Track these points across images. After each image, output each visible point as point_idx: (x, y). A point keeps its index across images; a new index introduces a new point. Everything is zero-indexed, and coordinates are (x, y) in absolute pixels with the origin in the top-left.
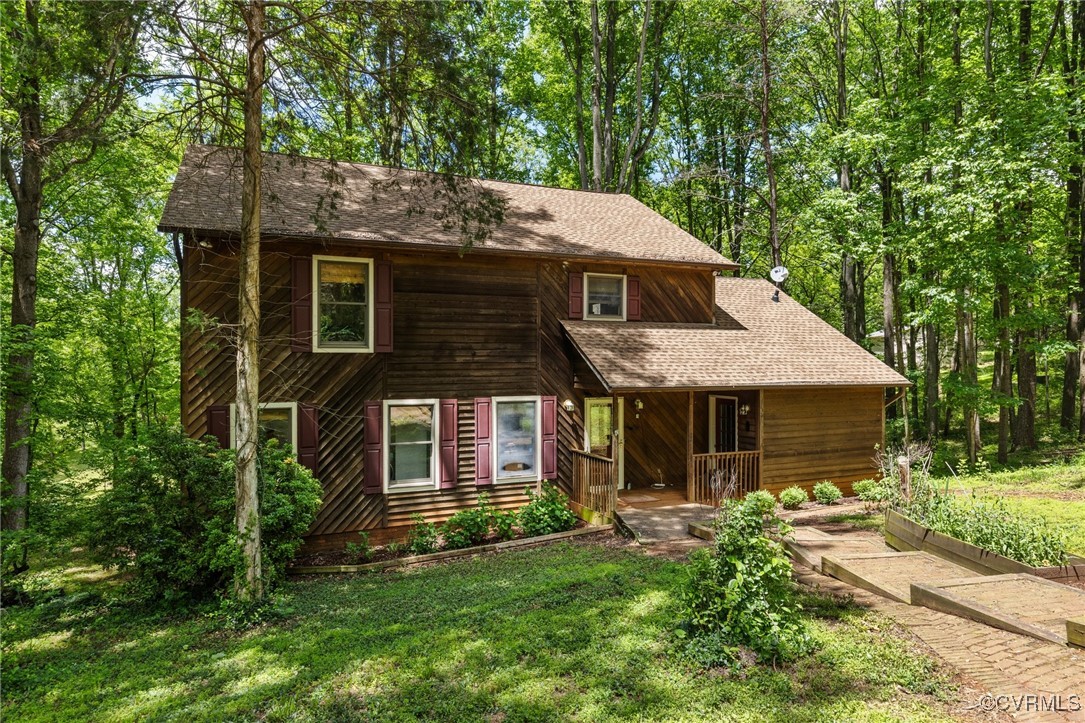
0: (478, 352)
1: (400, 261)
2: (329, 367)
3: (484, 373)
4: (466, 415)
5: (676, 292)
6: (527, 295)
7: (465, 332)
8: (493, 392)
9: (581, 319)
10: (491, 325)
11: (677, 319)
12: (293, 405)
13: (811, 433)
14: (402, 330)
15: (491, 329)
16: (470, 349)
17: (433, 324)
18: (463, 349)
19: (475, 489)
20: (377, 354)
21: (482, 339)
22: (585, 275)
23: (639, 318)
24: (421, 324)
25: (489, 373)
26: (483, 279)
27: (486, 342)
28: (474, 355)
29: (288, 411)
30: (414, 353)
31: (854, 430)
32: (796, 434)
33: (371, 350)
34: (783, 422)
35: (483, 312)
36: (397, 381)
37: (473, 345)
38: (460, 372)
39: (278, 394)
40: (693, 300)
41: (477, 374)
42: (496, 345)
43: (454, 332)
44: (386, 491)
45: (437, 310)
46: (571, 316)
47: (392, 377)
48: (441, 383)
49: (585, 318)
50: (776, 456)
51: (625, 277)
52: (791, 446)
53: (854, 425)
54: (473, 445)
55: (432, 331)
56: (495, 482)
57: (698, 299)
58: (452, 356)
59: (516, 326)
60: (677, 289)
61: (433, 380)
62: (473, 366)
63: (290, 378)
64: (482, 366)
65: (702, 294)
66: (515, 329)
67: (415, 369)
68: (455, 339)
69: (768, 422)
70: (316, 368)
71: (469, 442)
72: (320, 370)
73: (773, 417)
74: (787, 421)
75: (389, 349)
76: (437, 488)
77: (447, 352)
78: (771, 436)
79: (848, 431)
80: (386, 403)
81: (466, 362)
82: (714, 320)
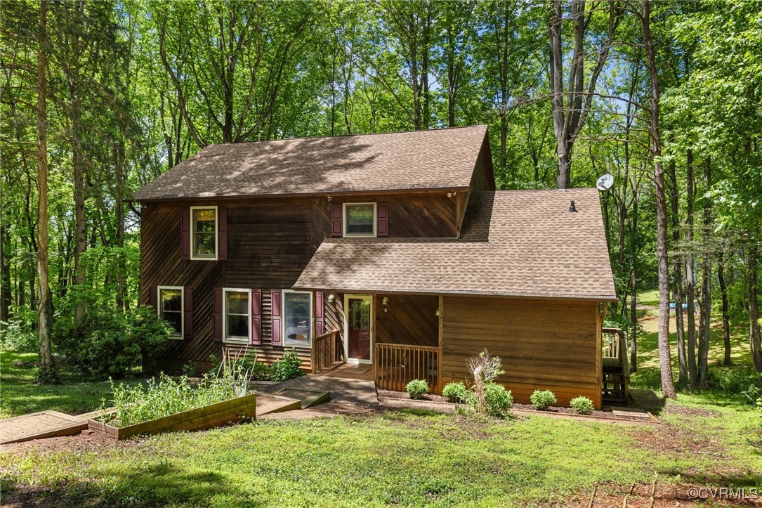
0: (274, 260)
1: (231, 206)
2: (198, 268)
3: (278, 274)
4: (267, 300)
5: (421, 213)
6: (304, 222)
7: (265, 247)
8: (283, 286)
9: (341, 237)
10: (281, 242)
11: (422, 234)
12: (182, 288)
13: (498, 338)
14: (232, 247)
15: (282, 245)
16: (270, 258)
17: (248, 243)
18: (265, 258)
19: (272, 348)
20: (220, 262)
21: (276, 251)
22: (344, 205)
23: (386, 234)
24: (242, 243)
25: (280, 274)
26: (277, 213)
27: (278, 254)
28: (271, 262)
29: (180, 291)
30: (239, 260)
32: (479, 338)
33: (216, 259)
34: (464, 325)
35: (277, 234)
36: (229, 277)
37: (271, 256)
38: (263, 273)
39: (176, 282)
40: (438, 218)
41: (273, 274)
42: (285, 256)
43: (260, 247)
44: (224, 341)
45: (250, 234)
46: (334, 234)
47: (226, 274)
48: (252, 280)
49: (344, 235)
50: (457, 354)
51: (375, 204)
52: (473, 348)
53: (555, 336)
54: (270, 319)
55: (248, 247)
56: (284, 345)
57: (443, 217)
58: (259, 263)
59: (297, 242)
60: (422, 210)
61: (248, 277)
62: (271, 269)
63: (181, 273)
64: (276, 269)
65: (447, 212)
66: (296, 245)
67: (238, 270)
68: (260, 252)
70: (192, 269)
71: (268, 317)
72: (194, 269)
73: (454, 320)
74: (473, 325)
75: (225, 258)
76: (250, 344)
77: (256, 260)
78: (451, 336)
80: (225, 290)
81: (267, 267)
82: (458, 234)
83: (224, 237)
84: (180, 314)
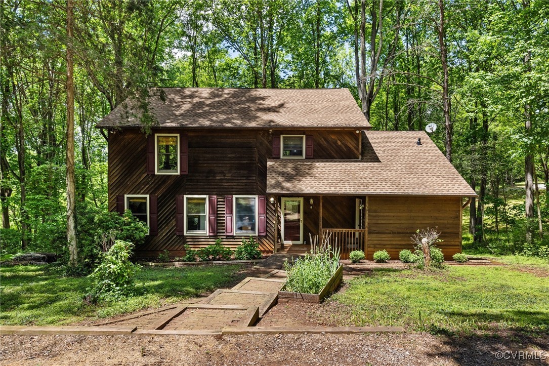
0: (227, 175)
1: (191, 134)
2: (162, 180)
3: (229, 184)
4: (221, 203)
5: (336, 143)
6: (251, 147)
7: (220, 165)
8: (234, 193)
9: (279, 158)
10: (233, 162)
11: (336, 157)
12: (148, 196)
13: (403, 222)
14: (191, 165)
15: (233, 163)
16: (223, 173)
17: (205, 162)
18: (220, 173)
19: (225, 237)
20: (181, 175)
21: (229, 168)
22: (282, 137)
23: (312, 157)
24: (200, 162)
25: (232, 184)
26: (229, 140)
27: (231, 169)
28: (225, 176)
29: (146, 198)
30: (197, 174)
31: (436, 221)
32: (391, 222)
33: (178, 173)
34: (382, 214)
35: (229, 156)
36: (190, 187)
37: (225, 171)
38: (218, 183)
39: (142, 191)
40: (347, 146)
41: (226, 184)
42: (236, 171)
43: (215, 165)
44: (185, 234)
45: (208, 155)
46: (274, 156)
47: (187, 185)
48: (209, 188)
49: (282, 157)
50: (377, 233)
51: (304, 136)
52: (387, 228)
53: (437, 218)
54: (224, 217)
55: (205, 165)
56: (235, 235)
57: (350, 146)
58: (214, 176)
59: (245, 162)
60: (336, 141)
61: (206, 187)
62: (224, 181)
63: (146, 185)
64: (228, 181)
65: (353, 143)
66: (244, 164)
67: (197, 182)
68: (216, 168)
69: (372, 214)
70: (157, 181)
71: (222, 215)
72: (158, 182)
73: (375, 211)
74: (385, 214)
75: (186, 173)
76: (208, 235)
77: (212, 174)
78: (374, 221)
79: (432, 222)
80: (185, 196)
81: (221, 179)
82: (360, 157)
83: (186, 157)
84: (146, 215)
